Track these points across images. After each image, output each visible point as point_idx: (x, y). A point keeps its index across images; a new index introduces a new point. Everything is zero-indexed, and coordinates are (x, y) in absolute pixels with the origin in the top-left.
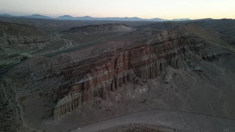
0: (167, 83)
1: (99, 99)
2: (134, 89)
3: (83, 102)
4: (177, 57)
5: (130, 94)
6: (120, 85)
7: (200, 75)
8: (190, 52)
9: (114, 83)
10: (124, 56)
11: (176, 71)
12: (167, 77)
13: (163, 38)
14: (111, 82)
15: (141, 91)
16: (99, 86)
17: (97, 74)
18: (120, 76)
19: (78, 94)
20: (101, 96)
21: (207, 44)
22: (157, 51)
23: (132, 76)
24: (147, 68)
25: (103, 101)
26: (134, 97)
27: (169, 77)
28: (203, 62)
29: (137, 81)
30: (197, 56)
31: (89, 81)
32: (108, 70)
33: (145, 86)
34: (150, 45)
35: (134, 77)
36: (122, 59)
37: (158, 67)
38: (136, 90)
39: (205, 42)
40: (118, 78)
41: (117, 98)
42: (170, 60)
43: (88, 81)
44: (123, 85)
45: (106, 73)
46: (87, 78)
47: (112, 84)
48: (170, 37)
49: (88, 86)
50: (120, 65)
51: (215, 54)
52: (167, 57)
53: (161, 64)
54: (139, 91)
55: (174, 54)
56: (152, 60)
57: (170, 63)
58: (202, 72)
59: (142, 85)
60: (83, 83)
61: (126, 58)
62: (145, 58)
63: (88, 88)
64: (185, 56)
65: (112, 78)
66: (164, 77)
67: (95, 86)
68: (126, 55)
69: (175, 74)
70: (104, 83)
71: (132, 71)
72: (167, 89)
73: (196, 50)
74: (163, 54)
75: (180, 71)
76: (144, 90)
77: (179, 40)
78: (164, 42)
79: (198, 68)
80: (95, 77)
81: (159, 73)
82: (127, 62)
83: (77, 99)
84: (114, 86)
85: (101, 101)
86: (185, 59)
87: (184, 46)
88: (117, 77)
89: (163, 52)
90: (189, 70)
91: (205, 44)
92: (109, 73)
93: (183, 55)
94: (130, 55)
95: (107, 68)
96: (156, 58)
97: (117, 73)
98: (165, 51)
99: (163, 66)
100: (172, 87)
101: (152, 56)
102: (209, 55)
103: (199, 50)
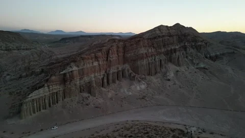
0: (169, 80)
1: (86, 95)
2: (131, 85)
3: (65, 98)
4: (178, 53)
5: (126, 90)
6: (114, 82)
7: (205, 73)
8: (192, 50)
9: (105, 78)
10: (118, 47)
11: (178, 68)
12: (168, 74)
13: (162, 33)
14: (102, 77)
15: (138, 88)
16: (86, 79)
17: (84, 65)
18: (113, 70)
19: (58, 87)
20: (90, 92)
21: (208, 44)
22: (155, 45)
23: (128, 71)
24: (145, 62)
25: (91, 97)
26: (130, 93)
27: (171, 75)
28: (207, 60)
29: (134, 77)
30: (199, 54)
31: (73, 71)
32: (98, 61)
33: (144, 82)
34: (148, 39)
35: (130, 72)
36: (115, 50)
37: (158, 63)
38: (133, 87)
39: (206, 42)
40: (111, 72)
41: (110, 95)
42: (170, 56)
43: (71, 72)
44: (117, 82)
45: (96, 64)
46: (71, 67)
47: (103, 79)
48: (169, 32)
49: (72, 77)
50: (113, 57)
51: (218, 53)
52: (167, 53)
53: (161, 61)
54: (136, 87)
55: (175, 50)
56: (150, 55)
57: (170, 60)
58: (206, 69)
59: (139, 81)
60: (65, 74)
61: (121, 49)
62: (143, 51)
63: (71, 80)
64: (186, 53)
65: (103, 72)
66: (165, 74)
67: (80, 79)
68: (120, 46)
69: (177, 71)
70: (93, 76)
71: (127, 66)
72: (170, 86)
73: (198, 48)
74: (163, 50)
75: (182, 69)
76: (143, 87)
77: (179, 37)
78: (163, 36)
79: (202, 66)
80: (81, 68)
81: (158, 70)
82: (121, 54)
83: (57, 93)
84: (106, 82)
85: (89, 97)
86: (187, 57)
87: (185, 43)
88: (109, 71)
89: (162, 47)
90: (192, 67)
91: (206, 44)
92: (99, 65)
93: (185, 53)
94: (124, 47)
95: (97, 58)
96: (155, 53)
97: (110, 66)
98: (164, 46)
99: (163, 62)
100: (175, 84)
101: (150, 51)
102: (211, 55)
103: (201, 49)
